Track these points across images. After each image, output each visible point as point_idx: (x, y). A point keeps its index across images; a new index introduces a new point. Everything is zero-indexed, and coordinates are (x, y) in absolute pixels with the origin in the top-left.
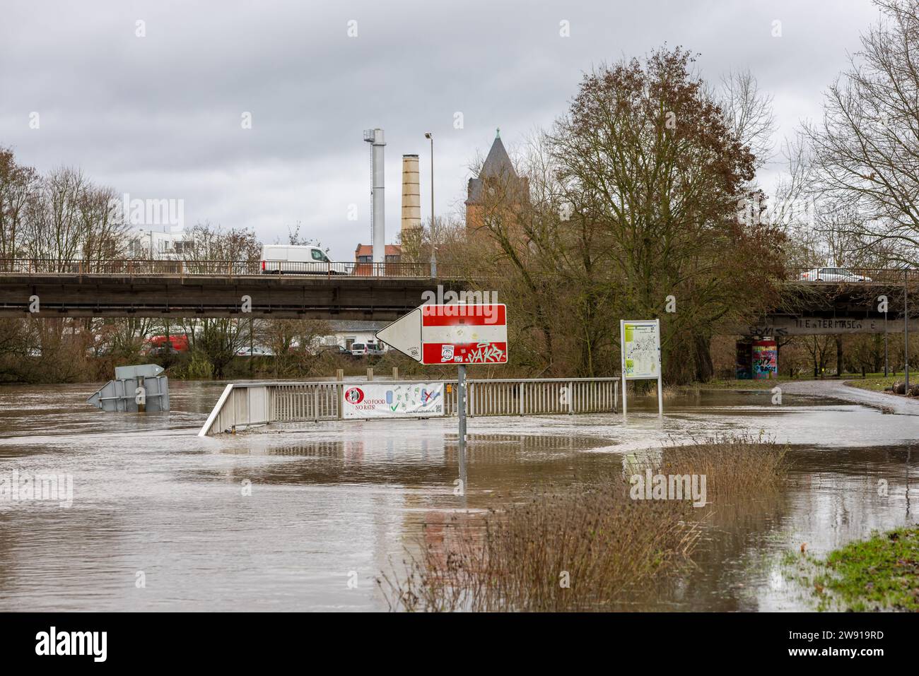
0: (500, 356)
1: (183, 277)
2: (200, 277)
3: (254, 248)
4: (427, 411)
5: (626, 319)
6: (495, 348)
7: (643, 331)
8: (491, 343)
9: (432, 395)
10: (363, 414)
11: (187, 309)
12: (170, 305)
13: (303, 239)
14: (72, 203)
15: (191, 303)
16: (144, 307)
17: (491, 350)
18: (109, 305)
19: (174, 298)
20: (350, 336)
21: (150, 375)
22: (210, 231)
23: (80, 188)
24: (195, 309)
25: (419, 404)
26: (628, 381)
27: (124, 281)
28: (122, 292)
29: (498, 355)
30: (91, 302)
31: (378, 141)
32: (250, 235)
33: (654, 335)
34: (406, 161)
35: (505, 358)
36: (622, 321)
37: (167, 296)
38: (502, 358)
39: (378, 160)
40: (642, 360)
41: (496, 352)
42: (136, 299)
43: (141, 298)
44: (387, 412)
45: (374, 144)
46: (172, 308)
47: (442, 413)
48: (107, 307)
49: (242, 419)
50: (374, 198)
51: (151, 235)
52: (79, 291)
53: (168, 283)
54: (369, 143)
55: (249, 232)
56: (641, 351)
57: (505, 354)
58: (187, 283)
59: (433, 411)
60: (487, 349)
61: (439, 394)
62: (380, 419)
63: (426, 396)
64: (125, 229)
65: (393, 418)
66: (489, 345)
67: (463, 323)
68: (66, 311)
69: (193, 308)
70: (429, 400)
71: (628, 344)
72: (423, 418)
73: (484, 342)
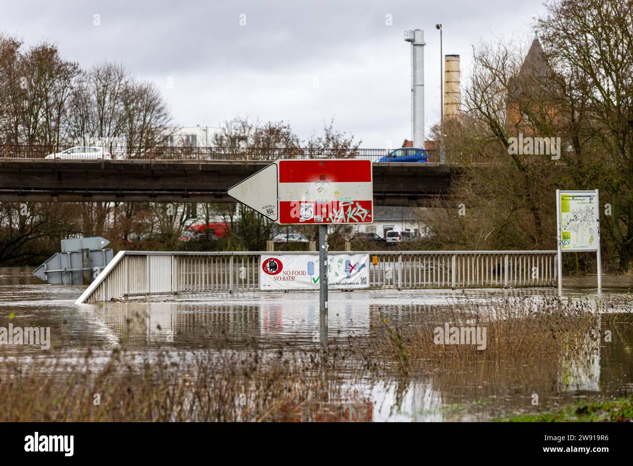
0: (365, 216)
1: (200, 163)
2: (220, 163)
3: (289, 140)
4: (351, 284)
5: (563, 188)
6: (360, 208)
7: (581, 201)
8: (355, 202)
9: (357, 267)
10: (282, 285)
11: (206, 194)
12: (188, 190)
13: (336, 131)
14: (114, 97)
15: (210, 188)
16: (165, 192)
17: (355, 209)
18: (130, 190)
19: (193, 183)
20: (389, 225)
21: (96, 248)
22: (249, 124)
23: (123, 82)
24: (212, 195)
25: (343, 275)
26: (563, 253)
27: (144, 167)
28: (143, 177)
29: (363, 215)
30: (115, 187)
31: (418, 41)
32: (285, 128)
33: (592, 205)
34: (448, 61)
35: (371, 218)
36: (558, 191)
37: (186, 181)
38: (367, 217)
39: (418, 59)
40: (580, 232)
41: (361, 211)
42: (158, 184)
43: (161, 183)
44: (308, 283)
45: (415, 43)
46: (190, 193)
47: (367, 285)
48: (129, 192)
49: (139, 288)
50: (414, 95)
51: (206, 131)
52: (103, 176)
53: (187, 169)
54: (410, 43)
55: (284, 124)
56: (578, 222)
57: (370, 213)
58: (204, 169)
59: (357, 283)
60: (350, 208)
61: (364, 266)
62: (300, 290)
63: (350, 267)
64: (165, 121)
65: (314, 290)
66: (353, 203)
67: (324, 179)
68: (90, 195)
69: (211, 193)
70: (354, 271)
71: (564, 215)
72: (346, 291)
73: (348, 200)
